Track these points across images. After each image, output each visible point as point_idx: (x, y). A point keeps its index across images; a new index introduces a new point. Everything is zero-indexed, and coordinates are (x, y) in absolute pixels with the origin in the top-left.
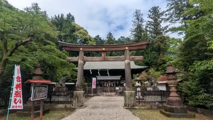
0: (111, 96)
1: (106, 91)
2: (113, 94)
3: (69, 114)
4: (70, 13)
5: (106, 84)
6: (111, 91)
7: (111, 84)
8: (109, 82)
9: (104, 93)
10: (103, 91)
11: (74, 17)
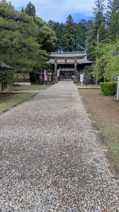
0: (69, 81)
1: (66, 78)
2: (70, 80)
3: (49, 87)
4: (30, 2)
5: (66, 74)
6: (69, 78)
7: (69, 74)
8: (68, 72)
9: (65, 79)
10: (64, 78)
11: (34, 7)
